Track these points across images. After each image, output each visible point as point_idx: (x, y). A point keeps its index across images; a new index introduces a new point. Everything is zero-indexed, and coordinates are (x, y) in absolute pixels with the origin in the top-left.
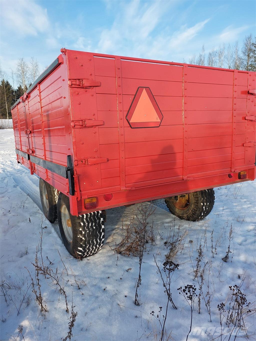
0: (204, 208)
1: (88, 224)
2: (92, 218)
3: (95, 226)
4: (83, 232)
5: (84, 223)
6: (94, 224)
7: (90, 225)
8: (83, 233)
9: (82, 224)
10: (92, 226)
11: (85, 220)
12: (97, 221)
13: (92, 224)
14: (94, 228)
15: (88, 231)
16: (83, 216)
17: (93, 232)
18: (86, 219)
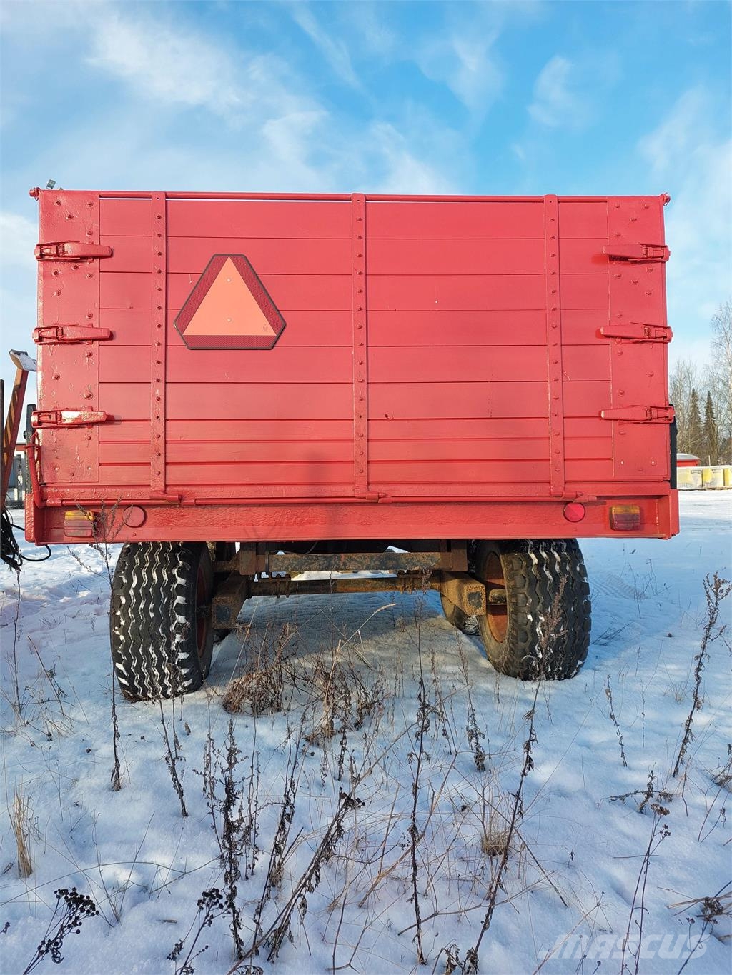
0: (538, 630)
1: (138, 603)
2: (151, 590)
3: (155, 610)
4: (121, 619)
5: (128, 599)
6: (151, 606)
7: (142, 606)
8: (123, 623)
9: (123, 600)
10: (146, 610)
11: (131, 592)
12: (164, 599)
13: (147, 606)
14: (152, 615)
15: (134, 621)
16: (131, 581)
17: (147, 625)
18: (136, 590)
